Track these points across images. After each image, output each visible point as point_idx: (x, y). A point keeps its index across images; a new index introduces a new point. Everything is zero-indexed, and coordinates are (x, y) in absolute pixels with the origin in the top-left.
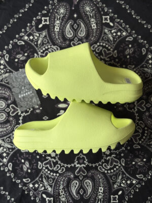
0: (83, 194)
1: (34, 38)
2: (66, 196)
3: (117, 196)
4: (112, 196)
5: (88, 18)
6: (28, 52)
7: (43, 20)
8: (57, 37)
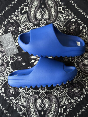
0: (43, 107)
1: (19, 18)
2: (34, 108)
3: (63, 109)
4: (60, 109)
5: (50, 8)
6: (16, 26)
7: (25, 8)
8: (32, 18)
